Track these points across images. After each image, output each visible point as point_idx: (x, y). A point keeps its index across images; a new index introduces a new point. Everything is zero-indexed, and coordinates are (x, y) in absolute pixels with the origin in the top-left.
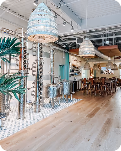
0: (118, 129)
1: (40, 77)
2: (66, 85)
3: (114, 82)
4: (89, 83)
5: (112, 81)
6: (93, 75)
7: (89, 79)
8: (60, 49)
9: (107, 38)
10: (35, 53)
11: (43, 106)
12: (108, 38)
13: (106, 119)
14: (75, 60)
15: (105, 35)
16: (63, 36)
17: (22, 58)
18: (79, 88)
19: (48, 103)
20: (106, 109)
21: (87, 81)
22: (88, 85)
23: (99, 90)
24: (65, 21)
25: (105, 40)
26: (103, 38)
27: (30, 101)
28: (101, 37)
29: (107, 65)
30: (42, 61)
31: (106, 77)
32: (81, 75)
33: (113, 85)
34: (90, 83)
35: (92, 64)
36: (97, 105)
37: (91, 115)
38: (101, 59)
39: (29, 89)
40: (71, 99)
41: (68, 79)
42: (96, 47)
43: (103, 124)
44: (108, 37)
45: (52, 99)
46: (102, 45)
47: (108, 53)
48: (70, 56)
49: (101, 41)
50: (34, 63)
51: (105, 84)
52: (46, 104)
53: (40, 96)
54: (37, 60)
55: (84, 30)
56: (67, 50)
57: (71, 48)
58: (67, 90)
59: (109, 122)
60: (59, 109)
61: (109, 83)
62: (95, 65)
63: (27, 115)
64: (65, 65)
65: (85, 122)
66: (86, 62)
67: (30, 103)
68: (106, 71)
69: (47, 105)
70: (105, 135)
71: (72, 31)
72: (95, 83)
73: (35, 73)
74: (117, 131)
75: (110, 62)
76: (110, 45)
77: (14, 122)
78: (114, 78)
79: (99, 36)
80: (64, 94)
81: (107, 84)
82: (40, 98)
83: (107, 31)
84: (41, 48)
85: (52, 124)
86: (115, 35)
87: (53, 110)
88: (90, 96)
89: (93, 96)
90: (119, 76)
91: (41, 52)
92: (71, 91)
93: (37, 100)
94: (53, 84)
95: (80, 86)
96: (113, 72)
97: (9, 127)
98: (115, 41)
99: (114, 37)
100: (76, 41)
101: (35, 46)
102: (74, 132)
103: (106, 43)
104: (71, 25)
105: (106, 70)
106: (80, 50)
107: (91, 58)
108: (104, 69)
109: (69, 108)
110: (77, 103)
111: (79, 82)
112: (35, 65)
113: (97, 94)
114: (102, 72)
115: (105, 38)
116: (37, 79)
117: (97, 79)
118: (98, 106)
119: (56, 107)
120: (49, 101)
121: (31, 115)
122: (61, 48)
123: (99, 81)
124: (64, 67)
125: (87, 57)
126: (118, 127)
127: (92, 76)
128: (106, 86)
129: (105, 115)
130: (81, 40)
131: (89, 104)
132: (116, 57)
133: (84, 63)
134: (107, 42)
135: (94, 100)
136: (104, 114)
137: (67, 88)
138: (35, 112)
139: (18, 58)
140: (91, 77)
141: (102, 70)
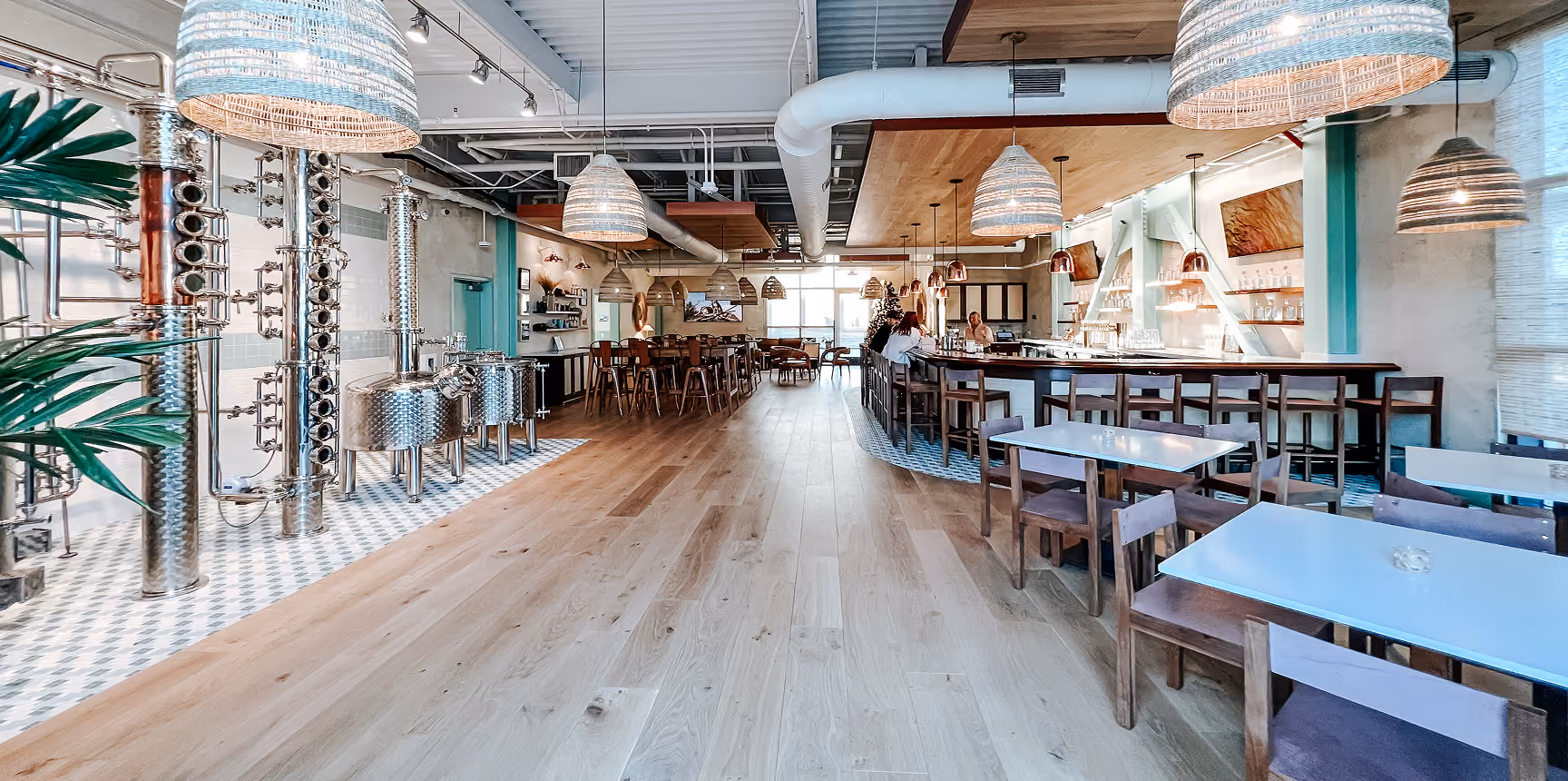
0: (752, 543)
1: (314, 341)
2: (501, 379)
3: (741, 352)
4: (625, 360)
5: (731, 351)
6: (648, 328)
7: (625, 344)
8: (458, 197)
9: (705, 167)
10: (274, 211)
11: (352, 496)
12: (709, 167)
13: (703, 513)
14: (552, 258)
15: (699, 156)
16: (476, 138)
17: (167, 231)
18: (578, 389)
19: (385, 476)
20: (705, 469)
21: (617, 352)
22: (622, 373)
23: (675, 391)
24: (482, 58)
25: (699, 176)
26: (690, 168)
27: (251, 483)
28: (680, 161)
29: (711, 281)
30: (332, 257)
31: (706, 336)
32: (587, 326)
33: (740, 366)
34: (632, 361)
35: (640, 278)
36: (664, 454)
37: (635, 504)
38: (687, 256)
39: (235, 413)
40: (528, 442)
41: (512, 348)
42: (660, 203)
43: (687, 537)
44: (713, 167)
45: (406, 454)
46: (686, 197)
47: (717, 232)
48: (520, 235)
49: (680, 178)
50: (269, 267)
51: (702, 363)
52: (370, 481)
53: (317, 444)
54: (292, 249)
55: (593, 120)
56: (503, 204)
57: (528, 197)
58: (502, 402)
59: (715, 521)
60: (458, 499)
61: (721, 360)
62: (659, 282)
63: (220, 565)
64: (490, 280)
65: (603, 539)
66: (610, 267)
67: (249, 490)
68: (710, 310)
69: (379, 491)
70: (693, 580)
71: (528, 113)
72: (655, 362)
73: (277, 322)
74: (749, 553)
75: (722, 271)
76: (720, 197)
77: (102, 623)
78: (742, 337)
79: (673, 157)
80: (489, 423)
81: (713, 361)
82: (323, 455)
83: (705, 139)
84: (323, 182)
85: (406, 583)
86: (745, 160)
87: (415, 508)
88: (634, 417)
89: (648, 420)
90: (765, 329)
91: (323, 205)
92: (526, 404)
93: (302, 469)
94: (415, 377)
95: (582, 376)
96: (738, 311)
97: (49, 660)
98: (745, 186)
99: (738, 167)
100: (554, 166)
101: (274, 167)
102: (538, 598)
103: (703, 189)
104: (523, 88)
105: (709, 304)
106: (568, 210)
107: (634, 253)
108: (699, 302)
109: (515, 488)
110: (560, 461)
111: (577, 360)
112: (275, 278)
113: (668, 409)
114: (689, 314)
115: (698, 167)
116: (296, 355)
117: (666, 344)
118: (667, 462)
119: (434, 491)
120: (389, 468)
121: (258, 554)
122: (465, 193)
123: (675, 353)
124: (488, 288)
125: (616, 245)
126: (754, 536)
127: (645, 332)
128: (710, 374)
129: (699, 497)
130: (577, 164)
131: (624, 457)
132: (751, 251)
133: (601, 271)
134: (709, 187)
135: (649, 435)
136: (696, 492)
137: (502, 395)
138: (288, 534)
139: (133, 232)
140: (639, 336)
141: (690, 305)
